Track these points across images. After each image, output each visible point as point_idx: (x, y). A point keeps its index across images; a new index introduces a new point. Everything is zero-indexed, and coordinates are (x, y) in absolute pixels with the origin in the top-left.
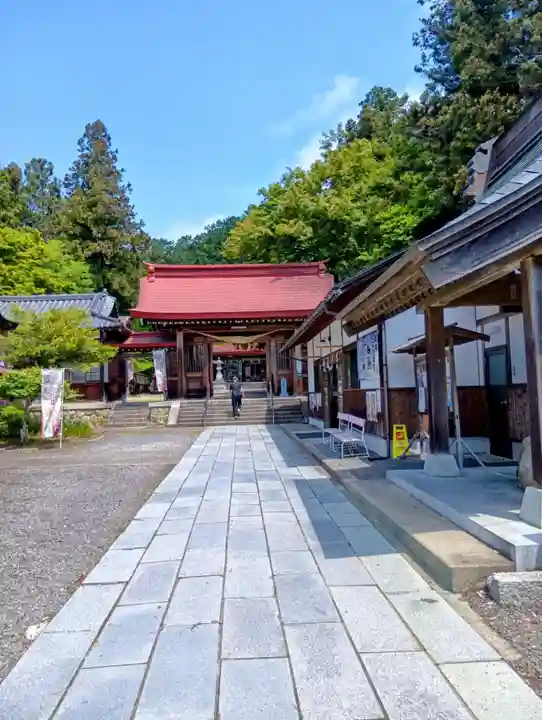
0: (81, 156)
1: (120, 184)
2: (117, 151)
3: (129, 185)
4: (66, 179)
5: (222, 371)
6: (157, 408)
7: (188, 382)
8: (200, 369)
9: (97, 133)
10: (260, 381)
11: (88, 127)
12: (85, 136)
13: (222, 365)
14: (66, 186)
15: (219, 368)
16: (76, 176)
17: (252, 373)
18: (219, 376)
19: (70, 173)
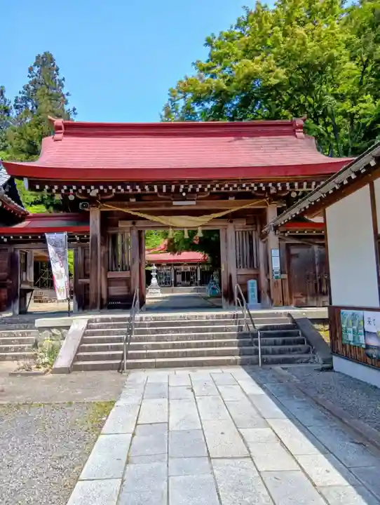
0: (31, 83)
1: (66, 107)
2: (64, 79)
3: (74, 109)
4: (16, 101)
5: (156, 276)
6: (49, 328)
7: (108, 285)
8: (126, 268)
9: (46, 62)
10: (191, 286)
11: (38, 58)
12: (35, 65)
13: (157, 271)
14: (17, 107)
15: (154, 274)
16: (25, 99)
17: (183, 279)
18: (154, 281)
19: (20, 96)
